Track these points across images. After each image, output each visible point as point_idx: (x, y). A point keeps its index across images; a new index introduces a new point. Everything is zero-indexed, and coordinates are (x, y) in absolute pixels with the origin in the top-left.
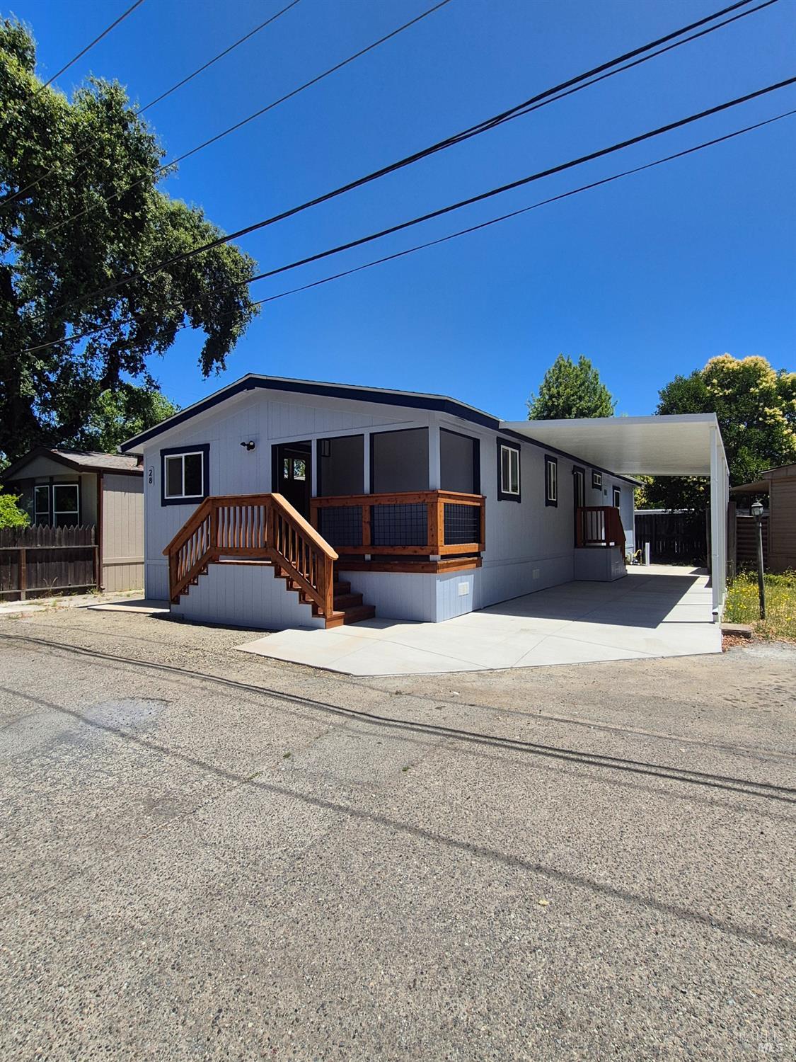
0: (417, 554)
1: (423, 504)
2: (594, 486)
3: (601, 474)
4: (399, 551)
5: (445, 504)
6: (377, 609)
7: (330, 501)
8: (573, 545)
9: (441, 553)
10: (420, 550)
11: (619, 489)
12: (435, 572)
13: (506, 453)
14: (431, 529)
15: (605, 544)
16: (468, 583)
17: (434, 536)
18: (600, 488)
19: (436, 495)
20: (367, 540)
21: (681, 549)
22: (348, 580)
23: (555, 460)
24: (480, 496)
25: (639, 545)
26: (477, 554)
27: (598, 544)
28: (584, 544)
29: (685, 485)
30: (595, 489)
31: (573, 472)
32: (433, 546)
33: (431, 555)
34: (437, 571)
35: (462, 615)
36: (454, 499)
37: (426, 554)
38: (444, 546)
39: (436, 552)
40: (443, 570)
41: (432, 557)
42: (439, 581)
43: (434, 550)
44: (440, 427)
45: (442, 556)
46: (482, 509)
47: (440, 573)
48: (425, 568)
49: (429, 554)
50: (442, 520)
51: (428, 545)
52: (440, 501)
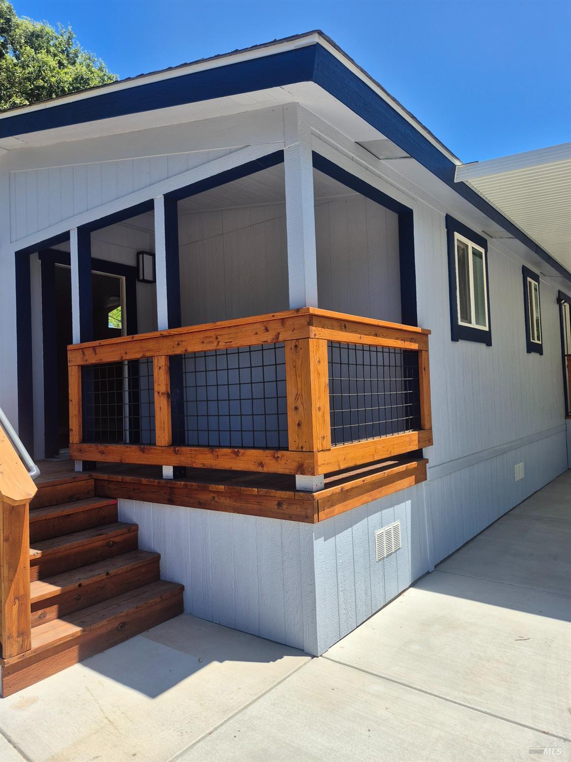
0: (265, 470)
1: (277, 346)
4: (225, 461)
5: (332, 345)
6: (188, 594)
7: (98, 350)
9: (322, 470)
10: (273, 462)
12: (308, 518)
13: (463, 252)
14: (296, 408)
17: (304, 427)
19: (304, 321)
20: (163, 433)
22: (135, 520)
23: (536, 278)
24: (418, 329)
26: (416, 455)
31: (558, 301)
32: (304, 450)
33: (302, 474)
34: (316, 516)
35: (386, 605)
36: (355, 332)
37: (287, 472)
38: (329, 450)
39: (313, 469)
40: (331, 509)
41: (301, 481)
42: (323, 538)
43: (307, 461)
44: (313, 152)
45: (325, 475)
46: (423, 358)
47: (325, 520)
48: (285, 507)
49: (293, 472)
50: (324, 385)
51: (290, 450)
52: (315, 335)
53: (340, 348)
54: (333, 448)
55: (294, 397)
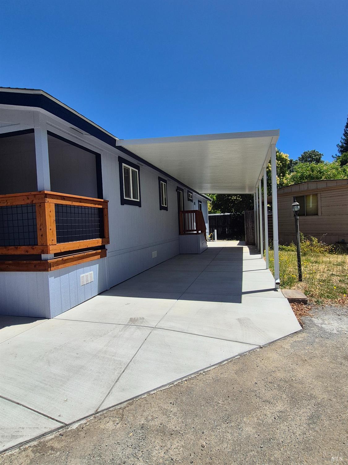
0: (29, 253)
1: (33, 205)
2: (189, 200)
3: (192, 193)
4: (12, 251)
5: (57, 205)
8: (178, 233)
9: (53, 252)
10: (32, 250)
11: (201, 202)
12: (46, 270)
13: (127, 171)
14: (41, 229)
15: (196, 232)
16: (92, 272)
17: (43, 236)
18: (192, 201)
19: (43, 196)
21: (229, 232)
23: (165, 181)
24: (103, 200)
25: (211, 231)
26: (102, 247)
27: (192, 232)
28: (185, 233)
29: (231, 201)
30: (189, 201)
31: (177, 190)
32: (44, 245)
33: (43, 254)
34: (49, 269)
35: (86, 301)
36: (70, 201)
37: (38, 253)
38: (56, 245)
39: (47, 251)
40: (57, 267)
41: (44, 256)
42: (53, 277)
43: (45, 249)
44: (47, 131)
45: (55, 254)
46: (105, 211)
47: (54, 271)
48: (37, 267)
49: (40, 253)
50: (53, 220)
51: (39, 245)
52: (48, 201)
53: (62, 206)
54: (57, 244)
55: (40, 225)
